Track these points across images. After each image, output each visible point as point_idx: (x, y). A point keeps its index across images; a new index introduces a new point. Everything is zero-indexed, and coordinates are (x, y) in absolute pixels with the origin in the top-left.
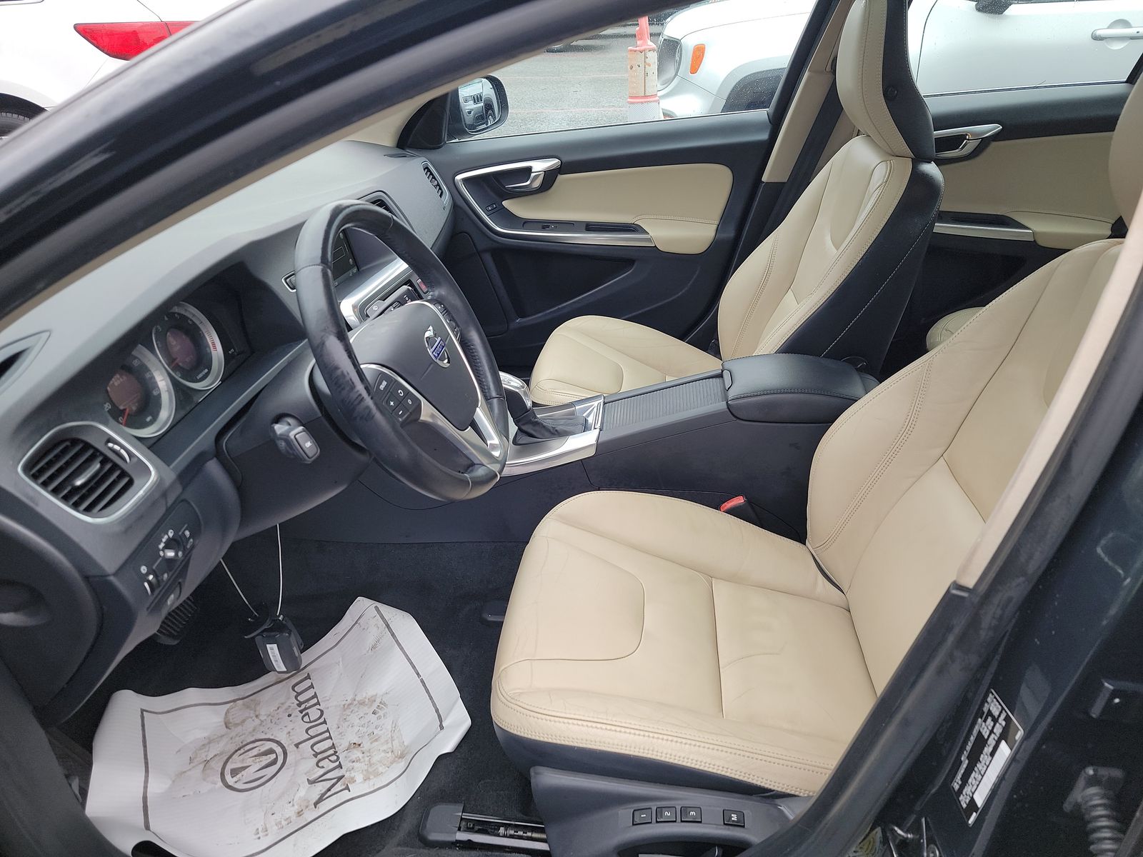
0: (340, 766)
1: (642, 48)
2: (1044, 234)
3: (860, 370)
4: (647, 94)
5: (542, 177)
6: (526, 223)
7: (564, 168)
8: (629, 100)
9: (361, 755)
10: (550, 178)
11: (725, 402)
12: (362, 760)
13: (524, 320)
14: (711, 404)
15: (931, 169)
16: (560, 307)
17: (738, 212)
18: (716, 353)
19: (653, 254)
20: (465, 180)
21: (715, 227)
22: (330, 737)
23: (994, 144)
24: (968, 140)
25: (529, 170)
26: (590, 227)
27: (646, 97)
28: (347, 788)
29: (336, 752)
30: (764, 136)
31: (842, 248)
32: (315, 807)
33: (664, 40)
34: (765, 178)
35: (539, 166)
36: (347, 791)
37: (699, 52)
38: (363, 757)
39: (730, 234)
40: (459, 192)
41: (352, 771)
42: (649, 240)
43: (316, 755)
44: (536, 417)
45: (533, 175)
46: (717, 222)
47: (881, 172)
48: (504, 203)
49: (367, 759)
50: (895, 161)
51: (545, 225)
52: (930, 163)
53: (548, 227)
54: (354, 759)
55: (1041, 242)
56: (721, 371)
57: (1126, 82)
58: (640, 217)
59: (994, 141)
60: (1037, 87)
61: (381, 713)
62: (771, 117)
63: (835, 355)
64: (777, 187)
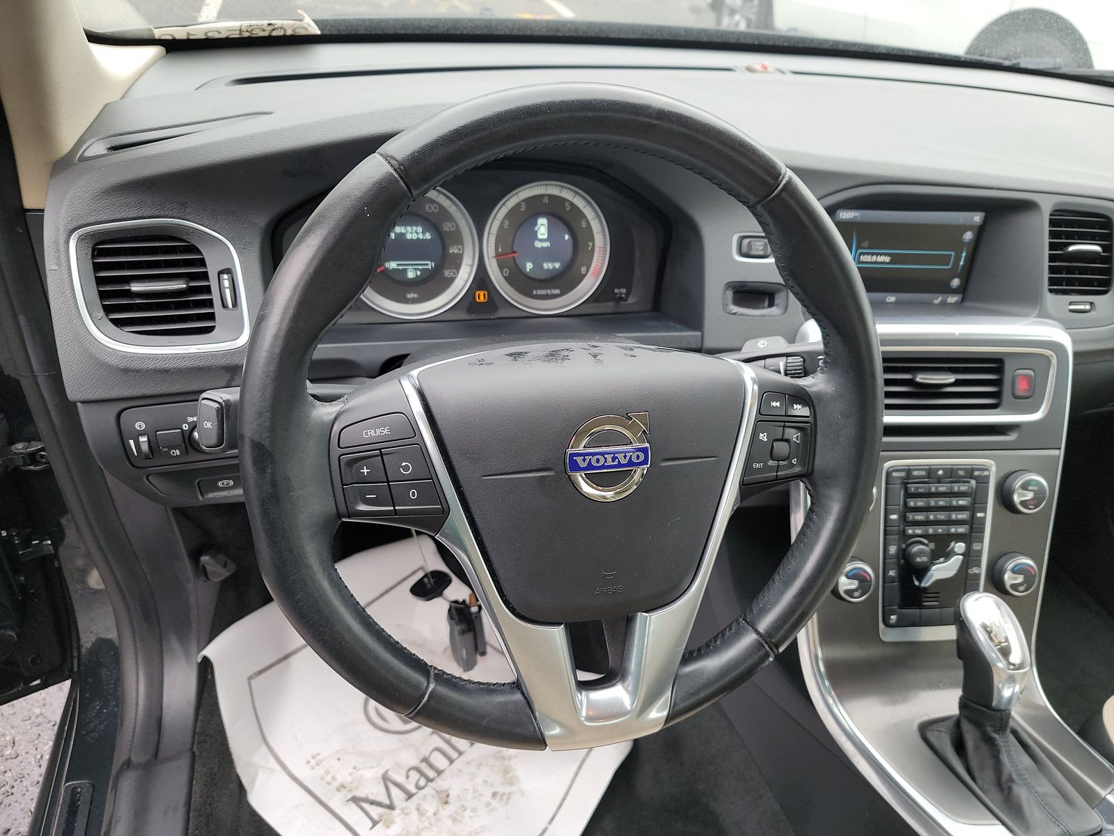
0: (410, 796)
9: (430, 813)
12: (423, 819)
22: (451, 761)
28: (375, 823)
29: (432, 780)
32: (348, 801)
36: (370, 824)
38: (429, 818)
41: (402, 816)
43: (425, 760)
49: (426, 824)
54: (422, 808)
61: (495, 803)
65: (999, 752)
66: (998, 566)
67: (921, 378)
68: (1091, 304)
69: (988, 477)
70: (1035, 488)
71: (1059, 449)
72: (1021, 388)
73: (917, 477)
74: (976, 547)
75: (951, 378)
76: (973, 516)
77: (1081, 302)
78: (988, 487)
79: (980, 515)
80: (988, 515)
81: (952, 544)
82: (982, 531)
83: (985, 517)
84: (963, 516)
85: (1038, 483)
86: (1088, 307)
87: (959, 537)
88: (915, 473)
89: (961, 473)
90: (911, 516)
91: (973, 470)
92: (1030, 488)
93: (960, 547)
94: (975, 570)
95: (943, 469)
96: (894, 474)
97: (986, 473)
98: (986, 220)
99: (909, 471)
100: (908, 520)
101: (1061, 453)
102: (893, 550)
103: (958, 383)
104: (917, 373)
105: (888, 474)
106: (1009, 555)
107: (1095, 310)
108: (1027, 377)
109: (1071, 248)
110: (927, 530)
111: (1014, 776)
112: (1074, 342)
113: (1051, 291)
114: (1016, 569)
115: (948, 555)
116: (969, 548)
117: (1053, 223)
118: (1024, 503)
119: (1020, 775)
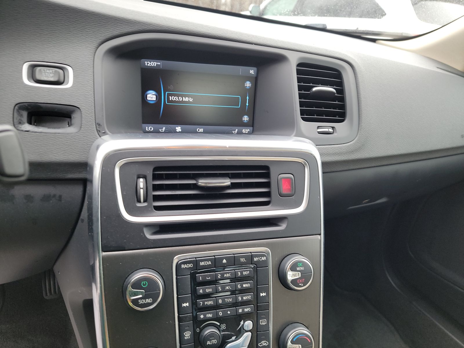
66: (282, 337)
67: (202, 182)
68: (333, 128)
69: (266, 262)
70: (302, 269)
71: (320, 234)
72: (285, 188)
73: (204, 267)
74: (263, 322)
75: (227, 182)
76: (257, 296)
77: (327, 127)
78: (268, 271)
79: (263, 294)
80: (271, 294)
81: (242, 323)
82: (267, 308)
83: (268, 296)
84: (247, 297)
85: (304, 264)
86: (331, 130)
87: (246, 316)
88: (202, 264)
89: (243, 260)
90: (201, 302)
91: (252, 257)
92: (298, 269)
93: (248, 324)
95: (225, 258)
96: (183, 266)
97: (264, 258)
98: (258, 73)
99: (196, 263)
100: (199, 307)
101: (322, 237)
102: (187, 335)
103: (234, 186)
104: (199, 179)
105: (178, 266)
106: (290, 326)
107: (336, 132)
108: (289, 180)
109: (314, 89)
110: (217, 314)
112: (321, 155)
113: (303, 119)
114: (294, 340)
115: (239, 333)
116: (256, 325)
117: (299, 72)
118: (294, 282)
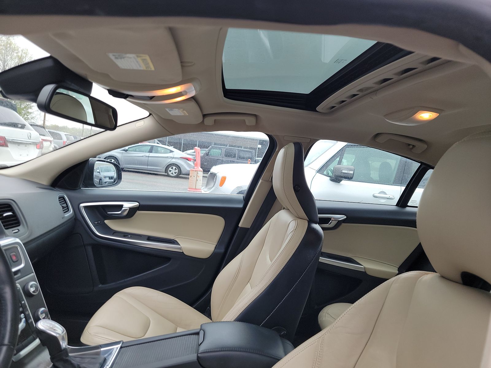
1: (196, 170)
2: (369, 269)
3: (282, 336)
4: (196, 188)
5: (128, 210)
6: (115, 233)
7: (141, 208)
8: (188, 189)
10: (132, 212)
11: (196, 355)
13: (103, 286)
14: (188, 355)
15: (317, 227)
16: (126, 280)
17: (226, 240)
18: (209, 315)
19: (181, 255)
20: (85, 207)
21: (215, 246)
23: (343, 224)
24: (332, 220)
25: (121, 206)
26: (150, 238)
27: (196, 189)
30: (241, 206)
31: (273, 262)
33: (211, 173)
34: (240, 225)
35: (127, 205)
37: (223, 180)
39: (222, 250)
40: (80, 212)
42: (180, 249)
44: (67, 355)
45: (123, 209)
46: (216, 244)
47: (293, 225)
48: (106, 221)
50: (299, 220)
51: (125, 235)
52: (316, 224)
53: (127, 236)
55: (368, 273)
56: (199, 330)
57: (396, 206)
58: (177, 237)
59: (343, 222)
60: (359, 203)
62: (244, 198)
63: (268, 326)
64: (245, 230)
65: (71, 362)
66: (36, 315)
68: (18, 229)
69: (19, 289)
70: (34, 286)
71: (33, 272)
72: (14, 259)
74: (27, 313)
76: (22, 304)
77: (15, 230)
78: (21, 292)
79: (23, 302)
80: (25, 301)
81: (20, 316)
82: (26, 307)
83: (25, 302)
85: (34, 284)
86: (17, 231)
87: (21, 313)
93: (22, 315)
94: (30, 321)
106: (37, 310)
107: (20, 231)
108: (14, 255)
109: (5, 215)
111: (78, 364)
112: (21, 241)
113: (6, 229)
114: (42, 313)
115: (20, 320)
116: (25, 314)
118: (34, 292)
119: (80, 362)
